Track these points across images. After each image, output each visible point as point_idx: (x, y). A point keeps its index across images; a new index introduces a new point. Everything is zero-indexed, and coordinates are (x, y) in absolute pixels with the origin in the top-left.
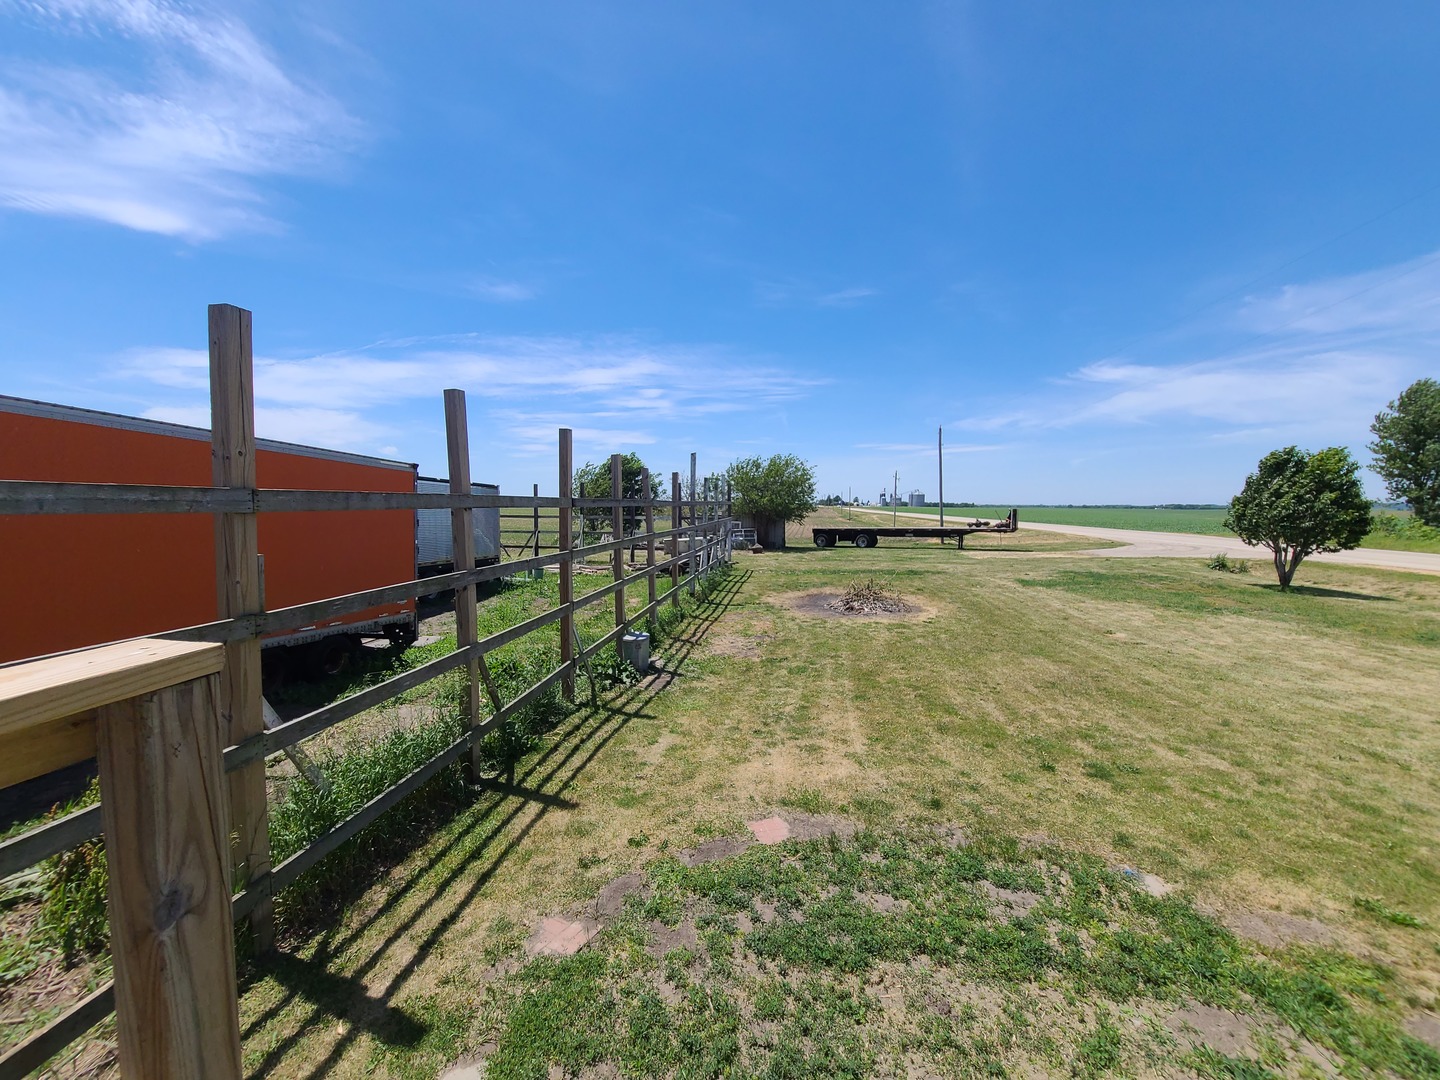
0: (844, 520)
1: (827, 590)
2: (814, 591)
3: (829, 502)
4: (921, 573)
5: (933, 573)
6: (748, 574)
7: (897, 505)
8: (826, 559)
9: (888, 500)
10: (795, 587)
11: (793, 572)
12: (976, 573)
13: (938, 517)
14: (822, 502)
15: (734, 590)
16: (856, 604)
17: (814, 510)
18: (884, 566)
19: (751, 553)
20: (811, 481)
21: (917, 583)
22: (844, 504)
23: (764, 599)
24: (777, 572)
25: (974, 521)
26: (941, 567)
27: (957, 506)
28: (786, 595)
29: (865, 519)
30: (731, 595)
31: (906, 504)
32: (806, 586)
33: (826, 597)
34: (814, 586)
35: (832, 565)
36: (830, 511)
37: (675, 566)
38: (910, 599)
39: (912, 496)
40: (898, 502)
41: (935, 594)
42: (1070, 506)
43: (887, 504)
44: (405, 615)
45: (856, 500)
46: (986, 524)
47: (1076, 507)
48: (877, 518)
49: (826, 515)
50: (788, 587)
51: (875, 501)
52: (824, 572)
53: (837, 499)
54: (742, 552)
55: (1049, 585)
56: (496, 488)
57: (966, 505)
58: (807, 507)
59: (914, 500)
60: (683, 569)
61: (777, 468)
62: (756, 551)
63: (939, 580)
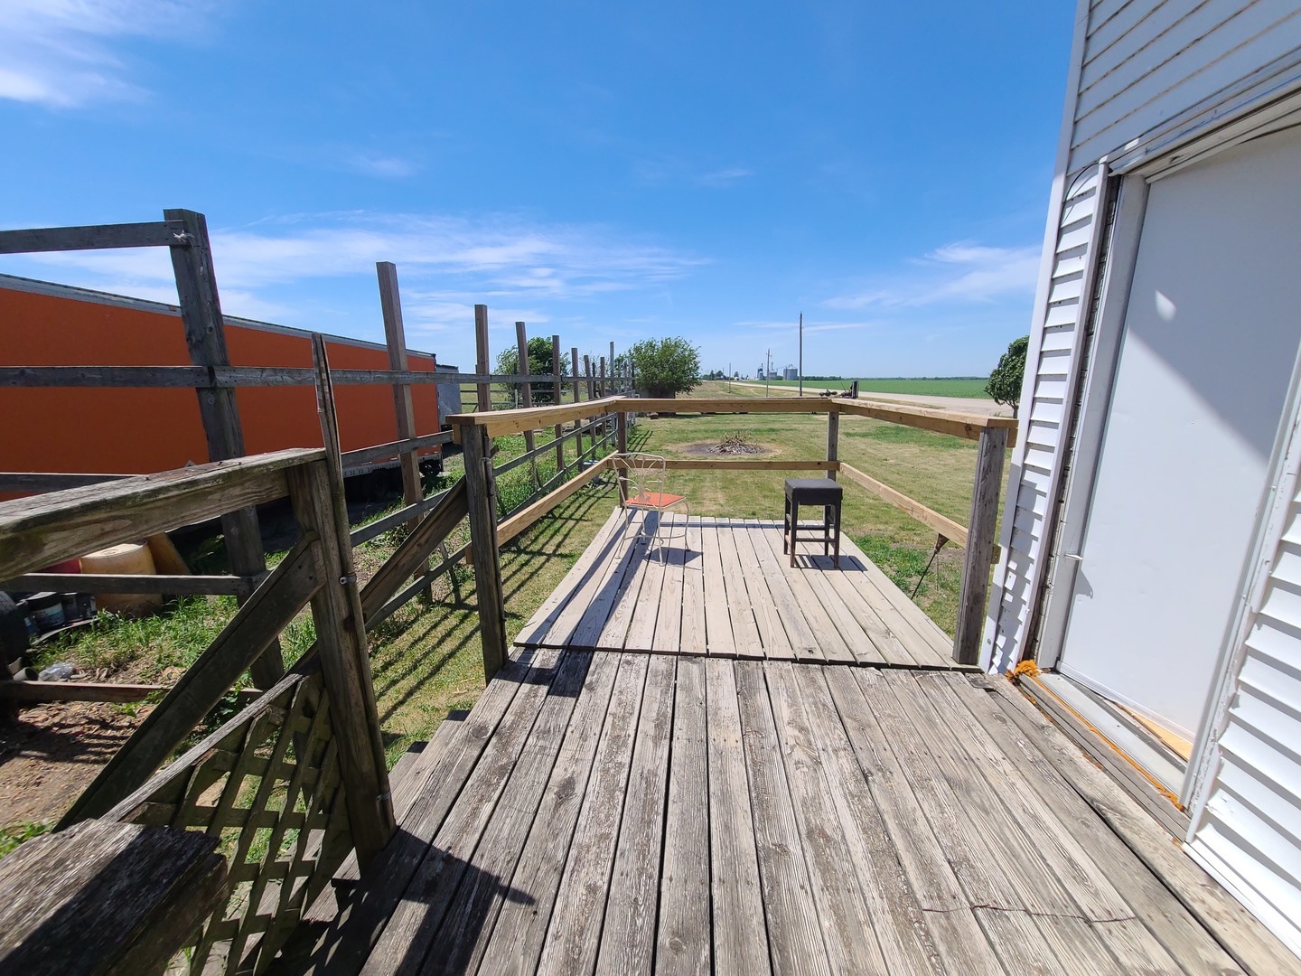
0: (725, 393)
1: (709, 441)
2: (699, 442)
3: (712, 377)
4: (778, 430)
5: (787, 430)
6: (649, 434)
7: (772, 378)
8: (709, 422)
9: (765, 375)
10: (686, 440)
11: (683, 431)
12: (819, 429)
13: (798, 389)
14: (706, 377)
15: (642, 442)
16: (727, 448)
17: (700, 384)
18: (752, 426)
19: (649, 419)
20: (697, 360)
21: (773, 436)
22: (725, 378)
23: (663, 447)
24: (671, 432)
25: (825, 391)
26: (794, 426)
27: (826, 379)
28: (679, 445)
29: (743, 392)
30: (640, 446)
31: (781, 378)
32: (693, 439)
33: (707, 445)
34: (699, 439)
35: (713, 427)
36: (713, 385)
37: (593, 428)
38: (765, 446)
39: (786, 371)
40: (774, 376)
41: (783, 442)
42: (924, 379)
43: (764, 378)
44: (436, 455)
45: (736, 375)
46: (834, 393)
47: (929, 379)
48: (755, 391)
49: (709, 389)
50: (680, 440)
51: (754, 375)
52: (706, 431)
53: (720, 374)
54: (642, 419)
55: (864, 435)
56: (456, 368)
57: (834, 379)
58: (695, 381)
59: (788, 374)
60: (599, 431)
61: (668, 348)
62: (652, 417)
63: (789, 434)
